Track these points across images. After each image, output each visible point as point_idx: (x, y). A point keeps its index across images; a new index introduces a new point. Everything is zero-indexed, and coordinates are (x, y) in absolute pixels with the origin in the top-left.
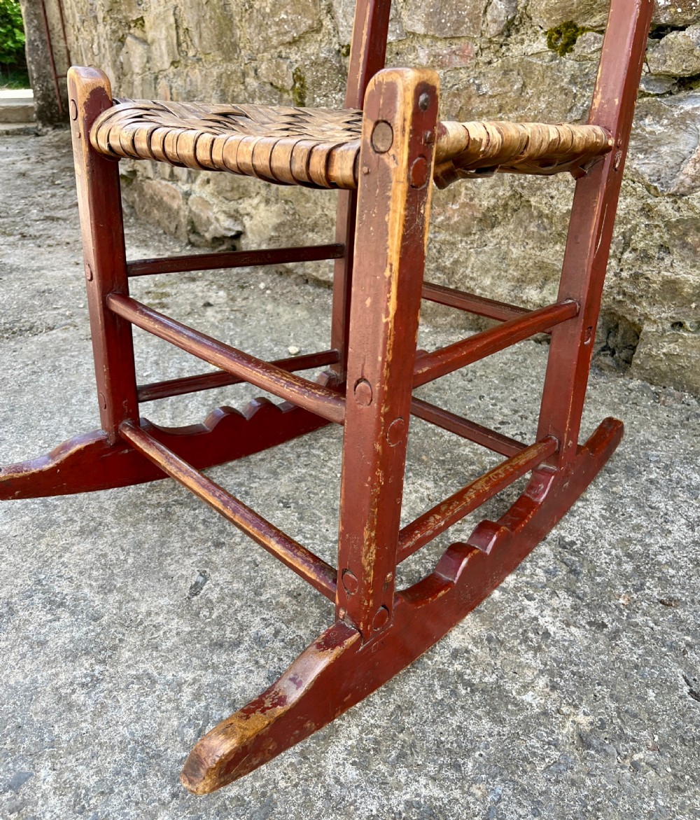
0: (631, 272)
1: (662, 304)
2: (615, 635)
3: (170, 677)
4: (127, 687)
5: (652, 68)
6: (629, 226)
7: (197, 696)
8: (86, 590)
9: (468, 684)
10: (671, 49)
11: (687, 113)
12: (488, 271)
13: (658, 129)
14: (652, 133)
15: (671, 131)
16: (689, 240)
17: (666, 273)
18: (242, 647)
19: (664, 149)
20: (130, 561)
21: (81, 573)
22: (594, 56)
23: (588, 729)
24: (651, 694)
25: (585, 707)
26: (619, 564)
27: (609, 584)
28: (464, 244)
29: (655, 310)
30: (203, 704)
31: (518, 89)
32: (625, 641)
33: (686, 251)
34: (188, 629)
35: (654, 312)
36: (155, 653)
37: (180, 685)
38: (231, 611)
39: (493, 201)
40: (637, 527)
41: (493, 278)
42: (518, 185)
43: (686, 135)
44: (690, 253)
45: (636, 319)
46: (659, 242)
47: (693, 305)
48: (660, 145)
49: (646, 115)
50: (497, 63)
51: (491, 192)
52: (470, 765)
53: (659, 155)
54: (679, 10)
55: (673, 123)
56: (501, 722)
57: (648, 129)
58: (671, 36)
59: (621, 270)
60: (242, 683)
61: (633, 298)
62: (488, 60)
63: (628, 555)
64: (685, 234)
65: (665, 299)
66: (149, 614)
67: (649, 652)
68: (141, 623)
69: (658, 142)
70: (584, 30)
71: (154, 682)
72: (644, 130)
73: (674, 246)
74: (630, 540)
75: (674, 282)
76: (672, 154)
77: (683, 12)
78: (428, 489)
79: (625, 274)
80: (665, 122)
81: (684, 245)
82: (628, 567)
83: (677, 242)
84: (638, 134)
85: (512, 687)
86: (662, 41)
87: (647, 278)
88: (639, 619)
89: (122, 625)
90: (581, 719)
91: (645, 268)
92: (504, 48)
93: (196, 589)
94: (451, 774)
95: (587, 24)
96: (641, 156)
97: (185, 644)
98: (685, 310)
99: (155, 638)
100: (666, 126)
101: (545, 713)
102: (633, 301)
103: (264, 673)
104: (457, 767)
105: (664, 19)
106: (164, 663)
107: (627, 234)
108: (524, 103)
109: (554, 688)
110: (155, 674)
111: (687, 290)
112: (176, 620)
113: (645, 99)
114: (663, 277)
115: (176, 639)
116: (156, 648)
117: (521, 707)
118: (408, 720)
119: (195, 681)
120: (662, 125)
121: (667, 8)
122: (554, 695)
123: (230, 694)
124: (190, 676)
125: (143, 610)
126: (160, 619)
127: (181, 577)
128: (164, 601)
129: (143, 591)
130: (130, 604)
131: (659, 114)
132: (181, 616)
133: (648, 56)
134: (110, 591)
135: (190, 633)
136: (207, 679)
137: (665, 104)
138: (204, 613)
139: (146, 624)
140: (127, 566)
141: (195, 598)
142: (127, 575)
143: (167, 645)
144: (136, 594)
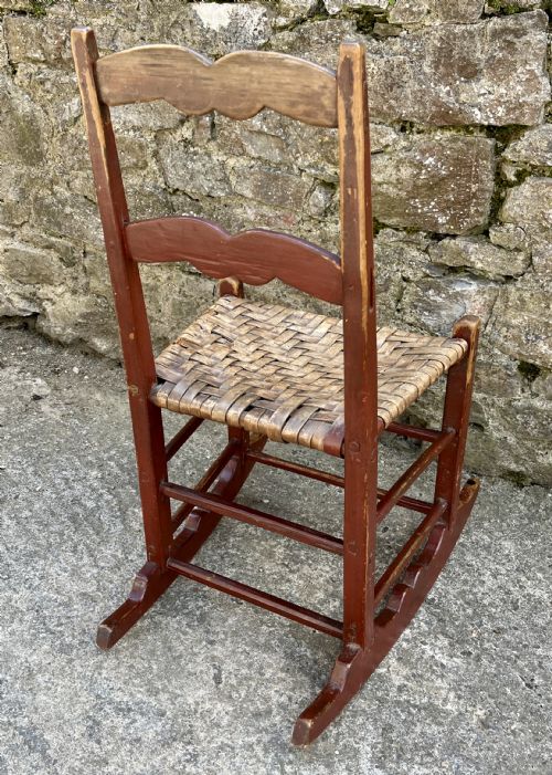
2: (478, 658)
3: (241, 743)
4: (217, 755)
5: (433, 259)
7: (266, 750)
8: (139, 696)
9: (415, 706)
10: (446, 250)
11: (458, 293)
13: (439, 299)
14: (433, 301)
15: (448, 303)
18: (274, 713)
19: (443, 313)
20: (155, 667)
21: (125, 683)
22: (393, 244)
23: (484, 717)
24: (508, 690)
25: (479, 706)
26: (464, 610)
27: (463, 625)
30: (272, 754)
32: (485, 661)
34: (231, 709)
36: (220, 730)
37: (251, 746)
38: (251, 690)
40: (465, 582)
43: (457, 306)
48: (440, 310)
49: (429, 289)
50: (316, 233)
52: (436, 752)
53: (439, 316)
54: (452, 227)
55: (449, 297)
56: (440, 724)
57: (432, 298)
58: (446, 241)
61: (423, 405)
62: (309, 229)
63: (467, 603)
66: (197, 704)
67: (499, 665)
68: (196, 711)
69: (439, 308)
70: (384, 226)
71: (233, 748)
72: (429, 298)
74: (464, 591)
76: (448, 316)
77: (454, 229)
78: (328, 572)
80: (443, 295)
82: (470, 611)
84: (425, 300)
85: (438, 703)
86: (440, 243)
88: (486, 645)
89: (184, 715)
90: (479, 712)
92: (322, 224)
93: (217, 679)
94: (429, 759)
95: (386, 222)
96: (427, 314)
97: (236, 718)
99: (213, 720)
100: (444, 298)
101: (461, 714)
102: (423, 407)
104: (430, 755)
105: (442, 231)
106: (231, 734)
109: (460, 698)
110: (230, 743)
112: (219, 704)
113: (429, 279)
115: (227, 717)
116: (218, 726)
117: (448, 713)
118: (393, 735)
119: (259, 742)
120: (441, 297)
121: (444, 224)
122: (461, 702)
123: (286, 745)
124: (253, 739)
125: (191, 701)
126: (208, 706)
127: (201, 672)
128: (201, 692)
129: (181, 688)
130: (179, 699)
131: (439, 290)
132: (221, 701)
133: (430, 251)
134: (157, 693)
135: (235, 711)
136: (266, 738)
137: (443, 284)
138: (235, 695)
139: (200, 711)
140: (155, 671)
141: (221, 686)
142: (160, 678)
143: (224, 722)
144: (178, 692)
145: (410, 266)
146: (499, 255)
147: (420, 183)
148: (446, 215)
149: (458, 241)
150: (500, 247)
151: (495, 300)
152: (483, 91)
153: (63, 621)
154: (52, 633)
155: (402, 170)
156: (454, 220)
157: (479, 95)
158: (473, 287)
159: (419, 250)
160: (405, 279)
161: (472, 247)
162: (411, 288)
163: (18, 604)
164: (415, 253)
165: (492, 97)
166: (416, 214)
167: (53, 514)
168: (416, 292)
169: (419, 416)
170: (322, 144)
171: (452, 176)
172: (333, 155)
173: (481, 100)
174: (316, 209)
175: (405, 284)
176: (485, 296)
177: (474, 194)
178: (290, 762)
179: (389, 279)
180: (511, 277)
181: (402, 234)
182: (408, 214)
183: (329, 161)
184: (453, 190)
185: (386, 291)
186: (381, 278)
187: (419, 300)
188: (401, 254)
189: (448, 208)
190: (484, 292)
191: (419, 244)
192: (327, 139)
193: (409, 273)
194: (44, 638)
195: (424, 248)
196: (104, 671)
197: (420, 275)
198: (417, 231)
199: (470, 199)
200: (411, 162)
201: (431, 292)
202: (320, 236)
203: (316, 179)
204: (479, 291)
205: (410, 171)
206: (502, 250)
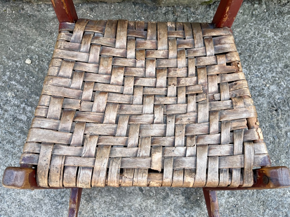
3: (165, 214)
7: (175, 212)
8: (117, 214)
18: (169, 194)
20: (114, 197)
21: (108, 211)
30: (178, 212)
34: (154, 201)
36: (155, 212)
37: (169, 213)
60: (180, 201)
66: (140, 205)
89: (139, 213)
97: (158, 204)
99: (150, 209)
103: (181, 196)
106: (160, 212)
112: (148, 201)
115: (154, 205)
116: (153, 211)
119: (171, 210)
123: (180, 206)
124: (168, 210)
125: (137, 206)
126: (145, 204)
127: (133, 190)
128: (139, 199)
129: (130, 202)
130: (132, 207)
132: (148, 199)
134: (123, 209)
135: (155, 201)
136: (173, 207)
138: (152, 194)
139: (143, 208)
140: (115, 199)
141: (144, 192)
142: (119, 201)
143: (154, 208)
144: (130, 204)
153: (63, 195)
154: (63, 204)
163: (37, 197)
167: (11, 133)
178: (186, 212)
194: (61, 208)
196: (96, 211)
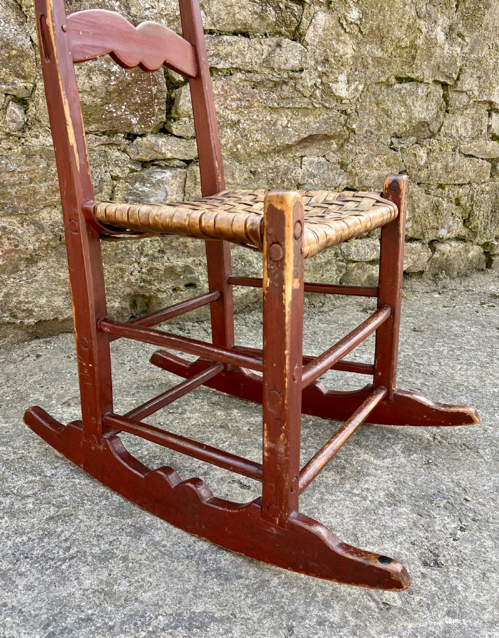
0: (147, 268)
1: (165, 281)
5: (132, 157)
6: (140, 243)
10: (141, 147)
11: (159, 180)
12: (42, 293)
13: (146, 189)
14: (142, 191)
15: (153, 190)
16: (174, 244)
17: (167, 264)
22: (97, 148)
28: (12, 280)
29: (162, 285)
31: (44, 168)
33: (173, 250)
35: (163, 286)
39: (37, 244)
41: (47, 297)
42: (58, 230)
43: (160, 191)
44: (175, 251)
45: (152, 294)
46: (159, 248)
47: (182, 277)
48: (148, 198)
49: (136, 182)
50: (18, 149)
51: (34, 238)
54: (143, 126)
55: (153, 185)
57: (140, 189)
58: (139, 139)
59: (141, 268)
61: (150, 283)
62: (9, 147)
64: (171, 242)
65: (166, 278)
69: (147, 196)
72: (137, 190)
73: (167, 249)
75: (172, 267)
77: (145, 128)
79: (144, 270)
80: (148, 185)
81: (172, 247)
83: (168, 247)
84: (135, 193)
86: (135, 142)
87: (157, 269)
91: (155, 264)
92: (23, 140)
98: (178, 281)
100: (150, 187)
102: (150, 284)
105: (136, 130)
107: (140, 248)
108: (52, 176)
111: (179, 270)
113: (135, 174)
114: (165, 267)
120: (147, 187)
121: (136, 125)
131: (143, 181)
133: (128, 150)
137: (146, 176)
145: (117, 165)
146: (182, 143)
147: (111, 89)
148: (136, 116)
149: (149, 137)
150: (180, 137)
151: (185, 182)
152: (148, 6)
155: (94, 78)
156: (143, 120)
157: (146, 9)
158: (168, 174)
159: (119, 150)
160: (113, 178)
161: (162, 140)
162: (120, 185)
164: (118, 154)
165: (155, 11)
166: (111, 118)
168: (126, 187)
169: (147, 294)
170: (9, 58)
171: (135, 81)
172: (23, 69)
173: (147, 13)
174: (15, 125)
175: (115, 182)
176: (178, 179)
177: (155, 95)
179: (102, 180)
180: (192, 160)
181: (104, 138)
182: (105, 120)
183: (18, 76)
184: (138, 93)
185: (101, 191)
186: (95, 180)
187: (130, 194)
188: (106, 156)
189: (137, 110)
190: (177, 176)
191: (119, 145)
192: (14, 52)
193: (117, 172)
195: (122, 147)
197: (127, 171)
198: (117, 133)
199: (153, 100)
200: (100, 70)
201: (137, 185)
202: (23, 153)
203: (6, 95)
204: (173, 176)
205: (100, 78)
206: (183, 140)
